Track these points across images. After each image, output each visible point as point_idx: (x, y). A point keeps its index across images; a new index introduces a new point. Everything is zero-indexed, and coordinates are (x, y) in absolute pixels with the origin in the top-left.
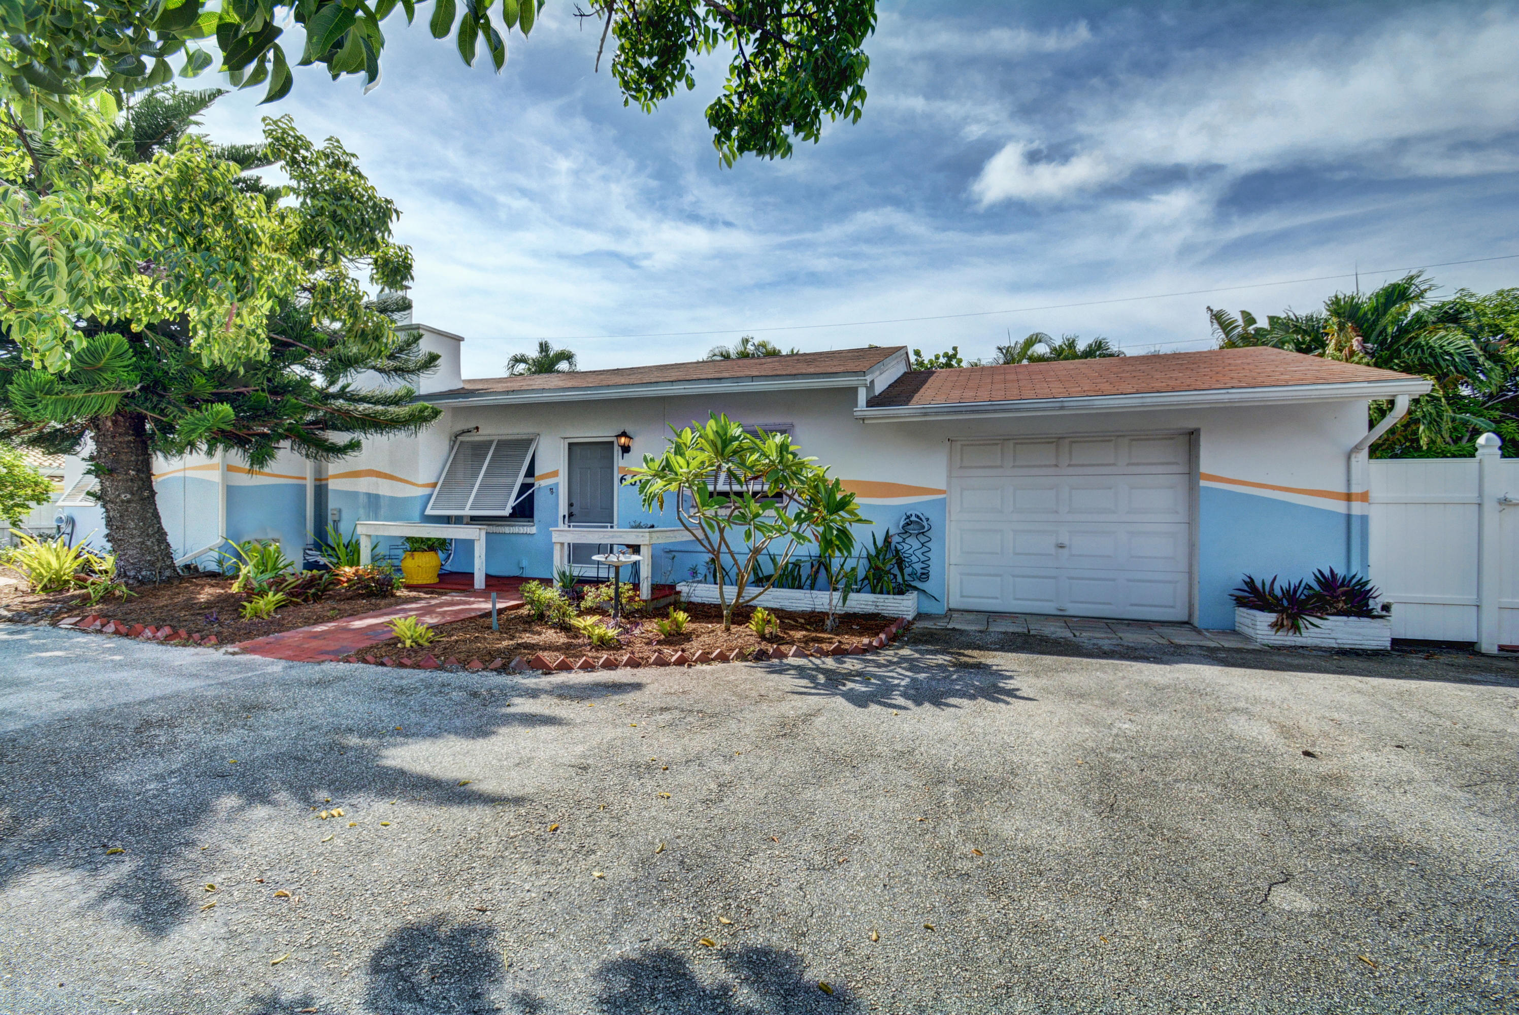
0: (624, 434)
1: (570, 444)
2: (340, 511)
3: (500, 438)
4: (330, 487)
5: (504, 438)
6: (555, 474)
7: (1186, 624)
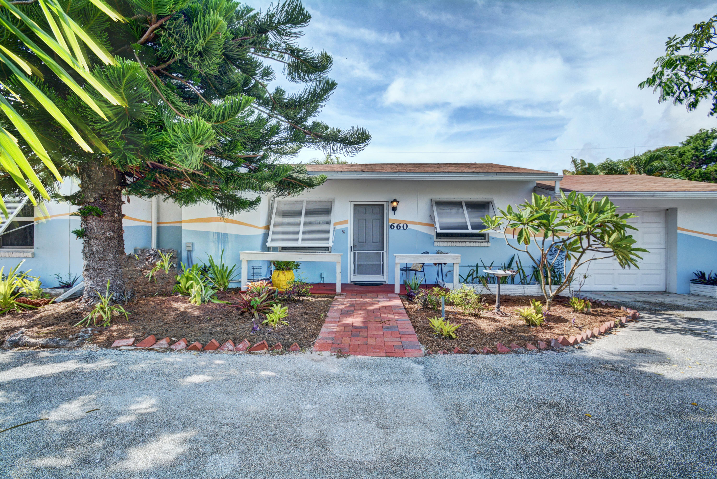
0: (395, 200)
1: (355, 205)
2: (193, 244)
3: (308, 200)
4: (183, 228)
5: (311, 200)
6: (346, 222)
7: (665, 292)
